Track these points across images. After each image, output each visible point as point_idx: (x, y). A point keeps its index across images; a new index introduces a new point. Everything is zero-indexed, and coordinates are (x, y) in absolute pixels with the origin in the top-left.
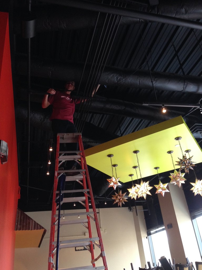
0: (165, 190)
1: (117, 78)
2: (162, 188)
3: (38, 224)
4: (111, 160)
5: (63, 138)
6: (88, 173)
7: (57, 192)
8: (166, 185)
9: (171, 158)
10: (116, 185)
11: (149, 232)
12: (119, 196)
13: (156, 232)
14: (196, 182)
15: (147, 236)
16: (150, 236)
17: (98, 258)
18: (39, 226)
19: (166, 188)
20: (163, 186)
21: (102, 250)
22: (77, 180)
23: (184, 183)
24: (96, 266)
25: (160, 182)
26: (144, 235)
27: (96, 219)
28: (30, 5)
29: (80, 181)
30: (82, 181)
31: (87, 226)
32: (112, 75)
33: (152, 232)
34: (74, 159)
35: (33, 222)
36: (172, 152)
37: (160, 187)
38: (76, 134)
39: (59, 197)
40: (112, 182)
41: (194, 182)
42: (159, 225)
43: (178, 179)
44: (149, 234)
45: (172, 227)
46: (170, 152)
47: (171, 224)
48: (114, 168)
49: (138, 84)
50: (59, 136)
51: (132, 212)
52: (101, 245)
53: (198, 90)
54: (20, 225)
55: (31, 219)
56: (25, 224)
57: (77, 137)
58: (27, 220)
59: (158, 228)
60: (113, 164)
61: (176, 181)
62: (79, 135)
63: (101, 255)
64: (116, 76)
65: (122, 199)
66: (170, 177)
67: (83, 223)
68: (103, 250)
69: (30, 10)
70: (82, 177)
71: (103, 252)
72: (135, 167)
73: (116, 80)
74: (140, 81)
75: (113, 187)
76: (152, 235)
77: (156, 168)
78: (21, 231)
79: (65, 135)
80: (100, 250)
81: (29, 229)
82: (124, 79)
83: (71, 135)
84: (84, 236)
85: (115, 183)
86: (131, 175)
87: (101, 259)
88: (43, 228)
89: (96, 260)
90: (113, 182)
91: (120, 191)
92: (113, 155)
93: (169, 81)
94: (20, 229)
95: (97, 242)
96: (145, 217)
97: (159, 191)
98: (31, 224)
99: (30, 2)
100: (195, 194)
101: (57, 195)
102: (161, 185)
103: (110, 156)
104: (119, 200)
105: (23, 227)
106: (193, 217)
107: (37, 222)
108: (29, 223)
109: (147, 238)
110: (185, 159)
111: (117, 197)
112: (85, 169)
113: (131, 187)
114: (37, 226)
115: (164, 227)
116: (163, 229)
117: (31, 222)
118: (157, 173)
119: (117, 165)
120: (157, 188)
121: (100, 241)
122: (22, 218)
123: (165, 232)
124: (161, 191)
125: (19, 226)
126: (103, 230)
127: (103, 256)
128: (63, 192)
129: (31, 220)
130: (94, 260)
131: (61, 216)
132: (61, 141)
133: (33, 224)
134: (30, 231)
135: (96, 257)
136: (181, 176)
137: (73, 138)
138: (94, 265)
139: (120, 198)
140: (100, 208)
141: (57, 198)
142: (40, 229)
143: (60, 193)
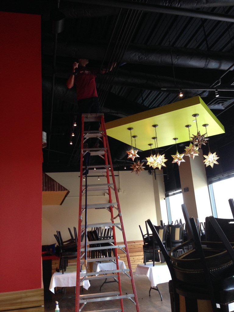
0: (181, 160)
1: (139, 57)
2: (178, 158)
3: (61, 186)
4: (131, 133)
5: (87, 118)
6: (109, 151)
7: (84, 167)
8: (183, 155)
9: (188, 131)
10: (134, 157)
11: (167, 194)
12: (138, 165)
13: (174, 194)
14: (209, 155)
15: (165, 198)
16: (168, 197)
17: (117, 217)
18: (63, 188)
19: (183, 158)
20: (179, 156)
21: (119, 211)
22: (100, 155)
23: (198, 155)
24: (115, 222)
25: (177, 152)
26: (162, 196)
27: (115, 189)
28: (59, 4)
29: (102, 155)
30: (104, 156)
31: (108, 192)
32: (134, 54)
33: (170, 194)
34: (97, 136)
35: (58, 184)
36: (190, 126)
37: (177, 158)
38: (98, 115)
39: (85, 171)
40: (130, 154)
41: (207, 155)
42: (177, 188)
43: (192, 152)
44: (167, 196)
45: (188, 191)
46: (188, 126)
47: (188, 188)
48: (133, 139)
49: (160, 62)
50: (83, 116)
51: (152, 175)
52: (119, 209)
53: (220, 66)
54: (46, 186)
55: (55, 181)
56: (50, 186)
57: (100, 117)
58: (52, 183)
59: (176, 191)
60: (132, 135)
61: (190, 154)
62: (101, 116)
63: (119, 215)
64: (138, 55)
65: (140, 168)
66: (185, 149)
67: (104, 190)
68: (121, 212)
69: (58, 8)
70: (103, 153)
71: (120, 213)
72: (154, 138)
73: (137, 59)
74: (162, 59)
75: (131, 158)
76: (169, 197)
77: (175, 139)
78: (47, 192)
79: (89, 115)
80: (118, 211)
81: (54, 191)
82: (146, 58)
83: (94, 115)
84: (103, 196)
85: (133, 155)
86: (150, 145)
87: (118, 218)
88: (66, 190)
89: (115, 218)
90: (132, 154)
91: (138, 161)
92: (133, 128)
93: (191, 59)
94: (46, 190)
95: (116, 206)
96: (164, 180)
97: (175, 161)
98: (55, 186)
99: (59, 1)
100: (207, 165)
101: (84, 169)
102: (178, 155)
103: (130, 129)
104: (137, 169)
105: (48, 189)
106: (209, 182)
107: (61, 184)
108: (54, 185)
109: (164, 199)
110: (199, 135)
111: (135, 167)
112: (107, 147)
113: (149, 156)
114: (61, 188)
115: (181, 190)
116: (180, 192)
117: (55, 184)
118: (175, 143)
119: (137, 136)
120: (174, 158)
121: (118, 205)
122: (47, 181)
123: (181, 194)
124: (178, 160)
125: (44, 188)
126: (123, 191)
127: (120, 215)
128: (88, 167)
129: (55, 183)
130: (113, 218)
131: (87, 186)
132: (85, 120)
133: (58, 186)
134: (55, 192)
135: (114, 216)
136: (195, 150)
137: (96, 117)
138: (113, 222)
139: (138, 168)
140: (120, 171)
141: (84, 172)
142: (64, 190)
143: (86, 168)
